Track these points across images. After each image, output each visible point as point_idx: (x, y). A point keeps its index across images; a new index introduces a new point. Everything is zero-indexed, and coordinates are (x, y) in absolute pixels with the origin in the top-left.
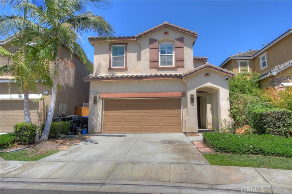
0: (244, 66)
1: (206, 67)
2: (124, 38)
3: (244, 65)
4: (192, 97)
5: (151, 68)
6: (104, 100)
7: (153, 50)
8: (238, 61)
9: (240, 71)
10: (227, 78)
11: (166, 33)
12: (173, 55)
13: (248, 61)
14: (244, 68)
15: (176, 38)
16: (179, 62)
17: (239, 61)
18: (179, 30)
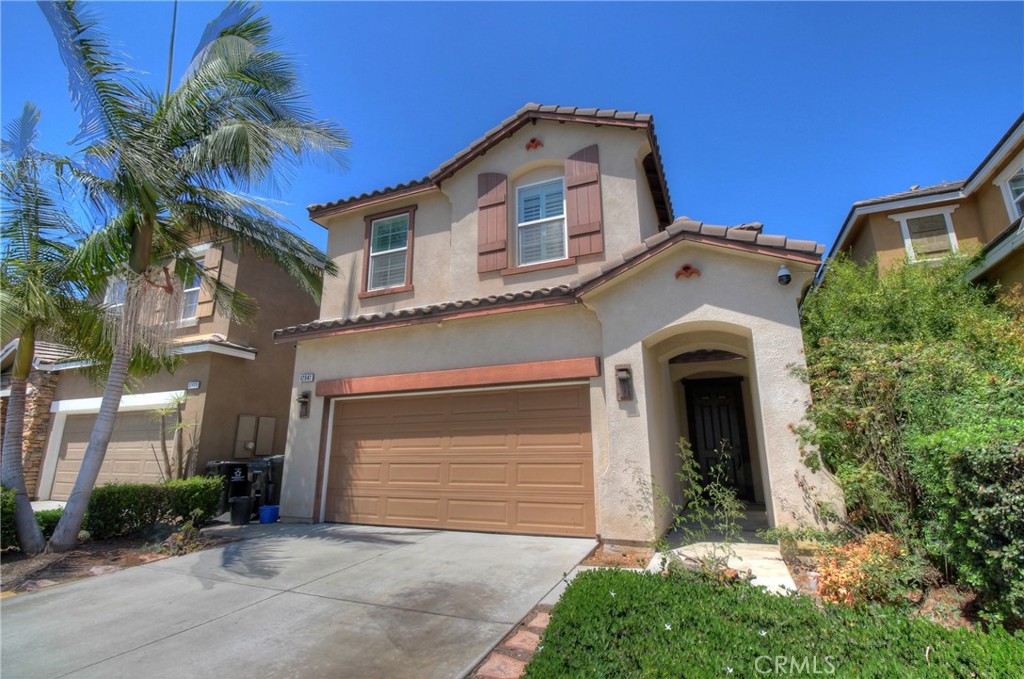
0: (932, 235)
1: (673, 238)
2: (401, 188)
3: (930, 227)
4: (624, 375)
5: (484, 274)
6: (336, 402)
7: (489, 210)
8: (896, 218)
9: (911, 253)
10: (783, 272)
11: (534, 143)
12: (563, 219)
13: (947, 212)
14: (930, 242)
15: (570, 154)
16: (581, 239)
17: (902, 219)
18: (578, 120)
